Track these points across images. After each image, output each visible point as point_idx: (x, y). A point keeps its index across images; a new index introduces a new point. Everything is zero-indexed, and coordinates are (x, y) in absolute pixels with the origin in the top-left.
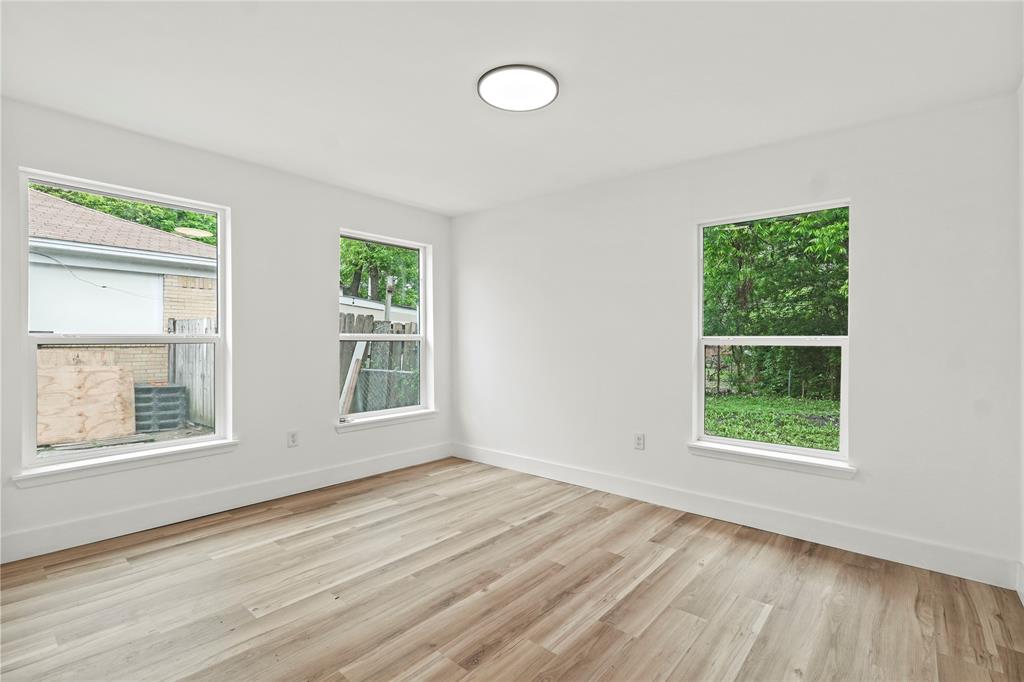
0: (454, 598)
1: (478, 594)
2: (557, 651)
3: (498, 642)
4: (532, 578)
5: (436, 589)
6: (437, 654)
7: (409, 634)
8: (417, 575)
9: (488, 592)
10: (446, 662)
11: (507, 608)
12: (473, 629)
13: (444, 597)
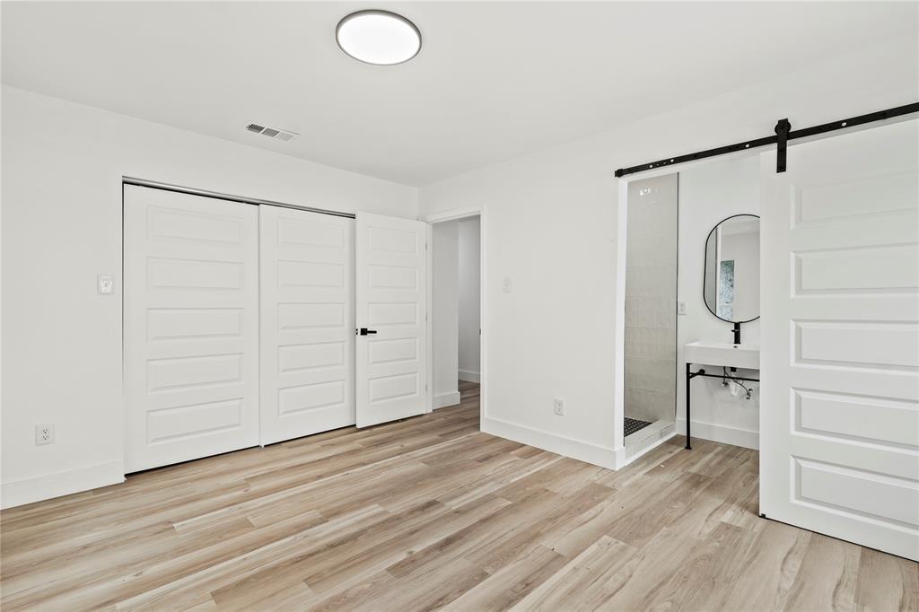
0: (442, 546)
1: (417, 549)
2: (376, 505)
3: (412, 512)
4: (355, 565)
5: (459, 556)
6: (454, 508)
7: (476, 520)
8: (484, 576)
9: (408, 550)
10: (448, 504)
11: (396, 535)
12: (428, 521)
13: (451, 546)
